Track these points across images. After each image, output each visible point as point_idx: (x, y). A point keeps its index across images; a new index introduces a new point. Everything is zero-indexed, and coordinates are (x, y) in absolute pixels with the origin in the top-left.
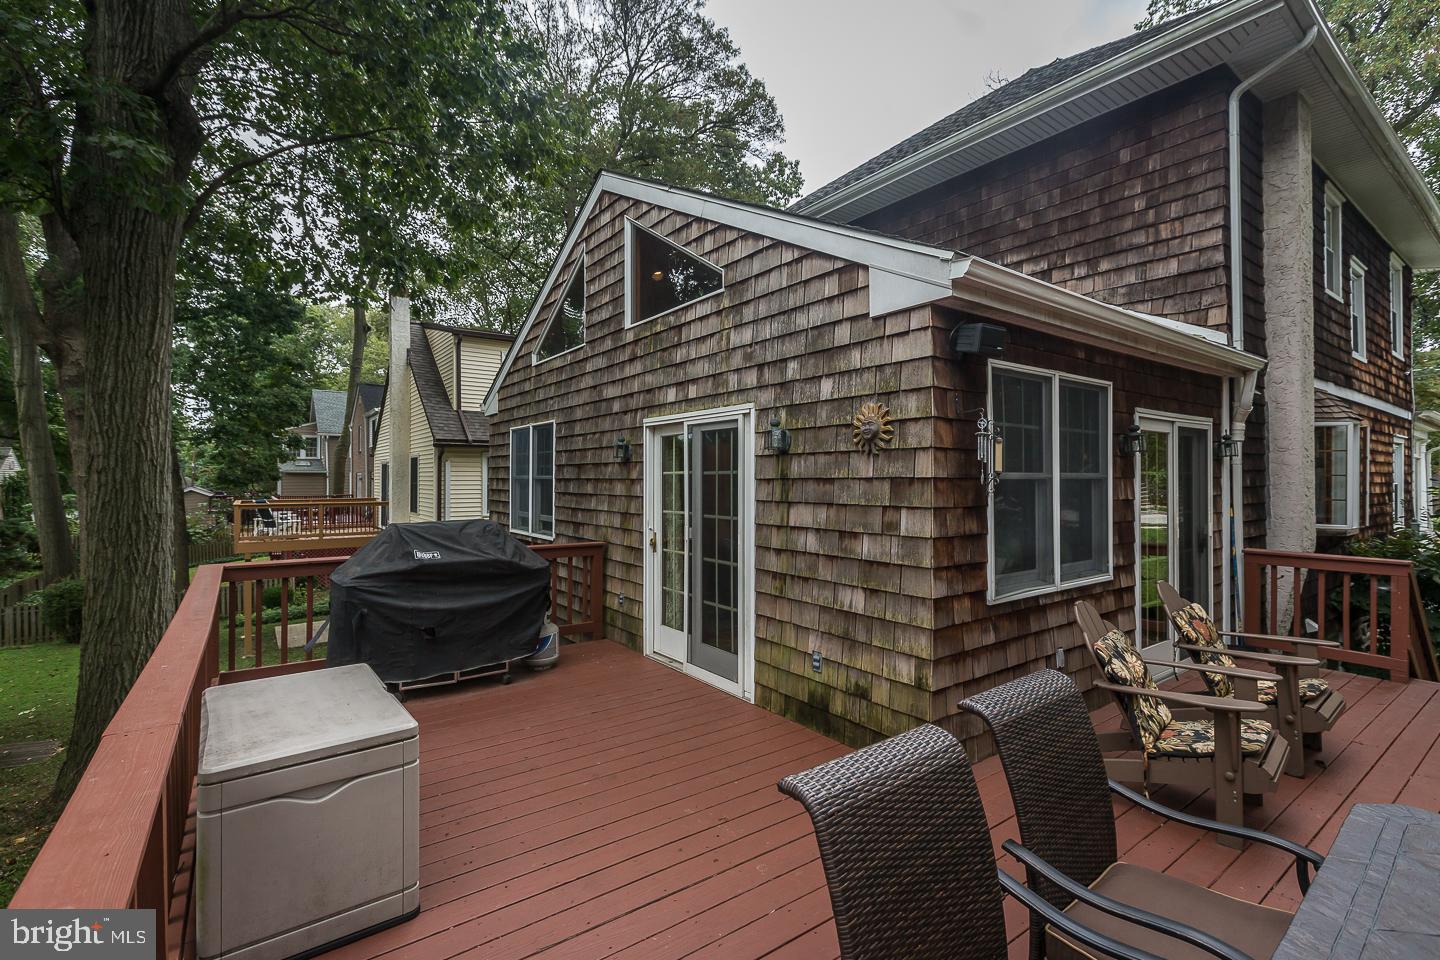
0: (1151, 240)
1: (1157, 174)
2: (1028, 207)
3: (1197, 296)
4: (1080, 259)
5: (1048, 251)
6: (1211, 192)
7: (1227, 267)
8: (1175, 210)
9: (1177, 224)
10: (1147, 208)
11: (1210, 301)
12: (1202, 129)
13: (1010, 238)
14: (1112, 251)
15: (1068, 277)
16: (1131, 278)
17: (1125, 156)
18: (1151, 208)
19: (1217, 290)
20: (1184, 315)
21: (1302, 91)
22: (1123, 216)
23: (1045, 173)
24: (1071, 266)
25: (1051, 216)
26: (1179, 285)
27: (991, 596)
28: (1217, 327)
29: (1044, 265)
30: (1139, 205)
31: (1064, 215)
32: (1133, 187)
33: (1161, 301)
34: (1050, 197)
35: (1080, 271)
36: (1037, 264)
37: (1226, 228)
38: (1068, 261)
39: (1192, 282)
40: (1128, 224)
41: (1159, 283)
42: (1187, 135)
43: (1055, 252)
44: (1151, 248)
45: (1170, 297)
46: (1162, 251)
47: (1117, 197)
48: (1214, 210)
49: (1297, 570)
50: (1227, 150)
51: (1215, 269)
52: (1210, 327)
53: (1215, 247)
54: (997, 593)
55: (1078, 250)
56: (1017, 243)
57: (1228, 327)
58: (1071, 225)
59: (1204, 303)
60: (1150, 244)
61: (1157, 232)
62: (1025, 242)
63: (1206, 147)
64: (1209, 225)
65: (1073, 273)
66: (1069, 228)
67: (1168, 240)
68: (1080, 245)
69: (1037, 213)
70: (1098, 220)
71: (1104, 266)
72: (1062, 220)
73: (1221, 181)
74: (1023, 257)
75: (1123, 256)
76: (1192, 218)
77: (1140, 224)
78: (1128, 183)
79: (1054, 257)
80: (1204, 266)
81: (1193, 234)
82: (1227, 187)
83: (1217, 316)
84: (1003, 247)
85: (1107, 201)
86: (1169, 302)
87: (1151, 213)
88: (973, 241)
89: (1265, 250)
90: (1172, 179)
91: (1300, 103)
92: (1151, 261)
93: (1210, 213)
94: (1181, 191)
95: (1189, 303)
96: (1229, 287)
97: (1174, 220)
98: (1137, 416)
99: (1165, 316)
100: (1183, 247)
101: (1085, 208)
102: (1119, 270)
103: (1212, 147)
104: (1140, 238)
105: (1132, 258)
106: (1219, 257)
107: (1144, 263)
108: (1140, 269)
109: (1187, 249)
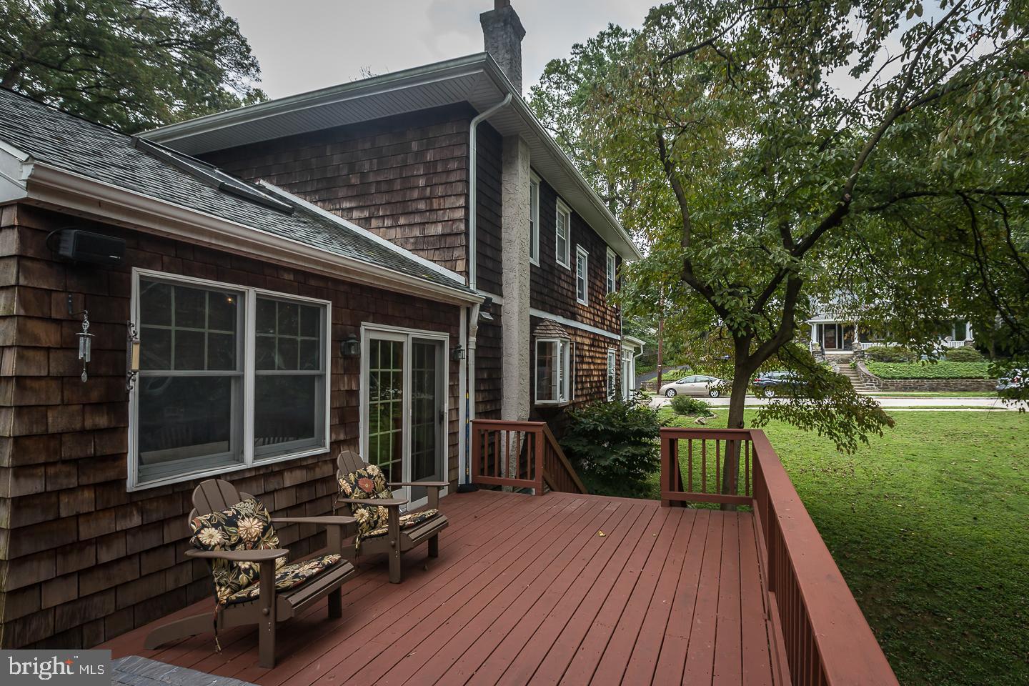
0: (428, 209)
1: (431, 164)
2: (357, 168)
3: (451, 250)
4: (388, 213)
5: (369, 203)
6: (459, 183)
7: (467, 234)
8: (440, 191)
9: (442, 200)
10: (426, 186)
11: (457, 255)
12: (455, 140)
13: (345, 189)
14: (406, 211)
15: (381, 225)
16: (416, 232)
17: (415, 146)
18: (428, 186)
19: (461, 248)
20: (444, 262)
21: (520, 135)
22: (413, 188)
23: (368, 146)
24: (383, 217)
25: (372, 178)
26: (442, 242)
27: (132, 484)
28: (460, 273)
29: (366, 214)
30: (422, 182)
31: (379, 179)
32: (418, 170)
33: (433, 251)
34: (371, 164)
35: (388, 222)
36: (362, 212)
37: (467, 208)
38: (381, 214)
39: (449, 240)
40: (416, 194)
41: (432, 238)
42: (448, 142)
43: (374, 205)
44: (428, 214)
45: (438, 249)
46: (433, 217)
47: (410, 174)
48: (460, 195)
49: (519, 432)
50: (468, 158)
51: (460, 234)
52: (457, 272)
53: (460, 220)
54: (140, 479)
55: (387, 206)
56: (350, 194)
57: (467, 274)
58: (384, 187)
59: (454, 256)
60: (427, 211)
61: (431, 204)
62: (355, 194)
63: (457, 153)
64: (458, 205)
65: (384, 223)
66: (383, 190)
67: (437, 210)
68: (388, 203)
69: (363, 175)
70: (399, 188)
71: (402, 221)
72: (378, 182)
73: (464, 177)
74: (353, 205)
75: (412, 216)
76: (449, 198)
77: (422, 197)
78: (416, 166)
79: (373, 209)
80: (455, 231)
81: (449, 209)
82: (467, 182)
83: (461, 266)
84: (341, 195)
85: (404, 176)
86: (437, 252)
87: (429, 189)
88: (320, 186)
89: (503, 229)
90: (439, 169)
91: (520, 142)
92: (428, 223)
93: (458, 197)
94: (443, 178)
95: (447, 255)
96: (467, 247)
97: (440, 197)
98: (362, 329)
99: (435, 262)
100: (444, 217)
101: (392, 178)
102: (411, 225)
103: (460, 153)
104: (422, 206)
105: (418, 219)
106: (462, 227)
107: (424, 224)
108: (422, 227)
109: (446, 219)
